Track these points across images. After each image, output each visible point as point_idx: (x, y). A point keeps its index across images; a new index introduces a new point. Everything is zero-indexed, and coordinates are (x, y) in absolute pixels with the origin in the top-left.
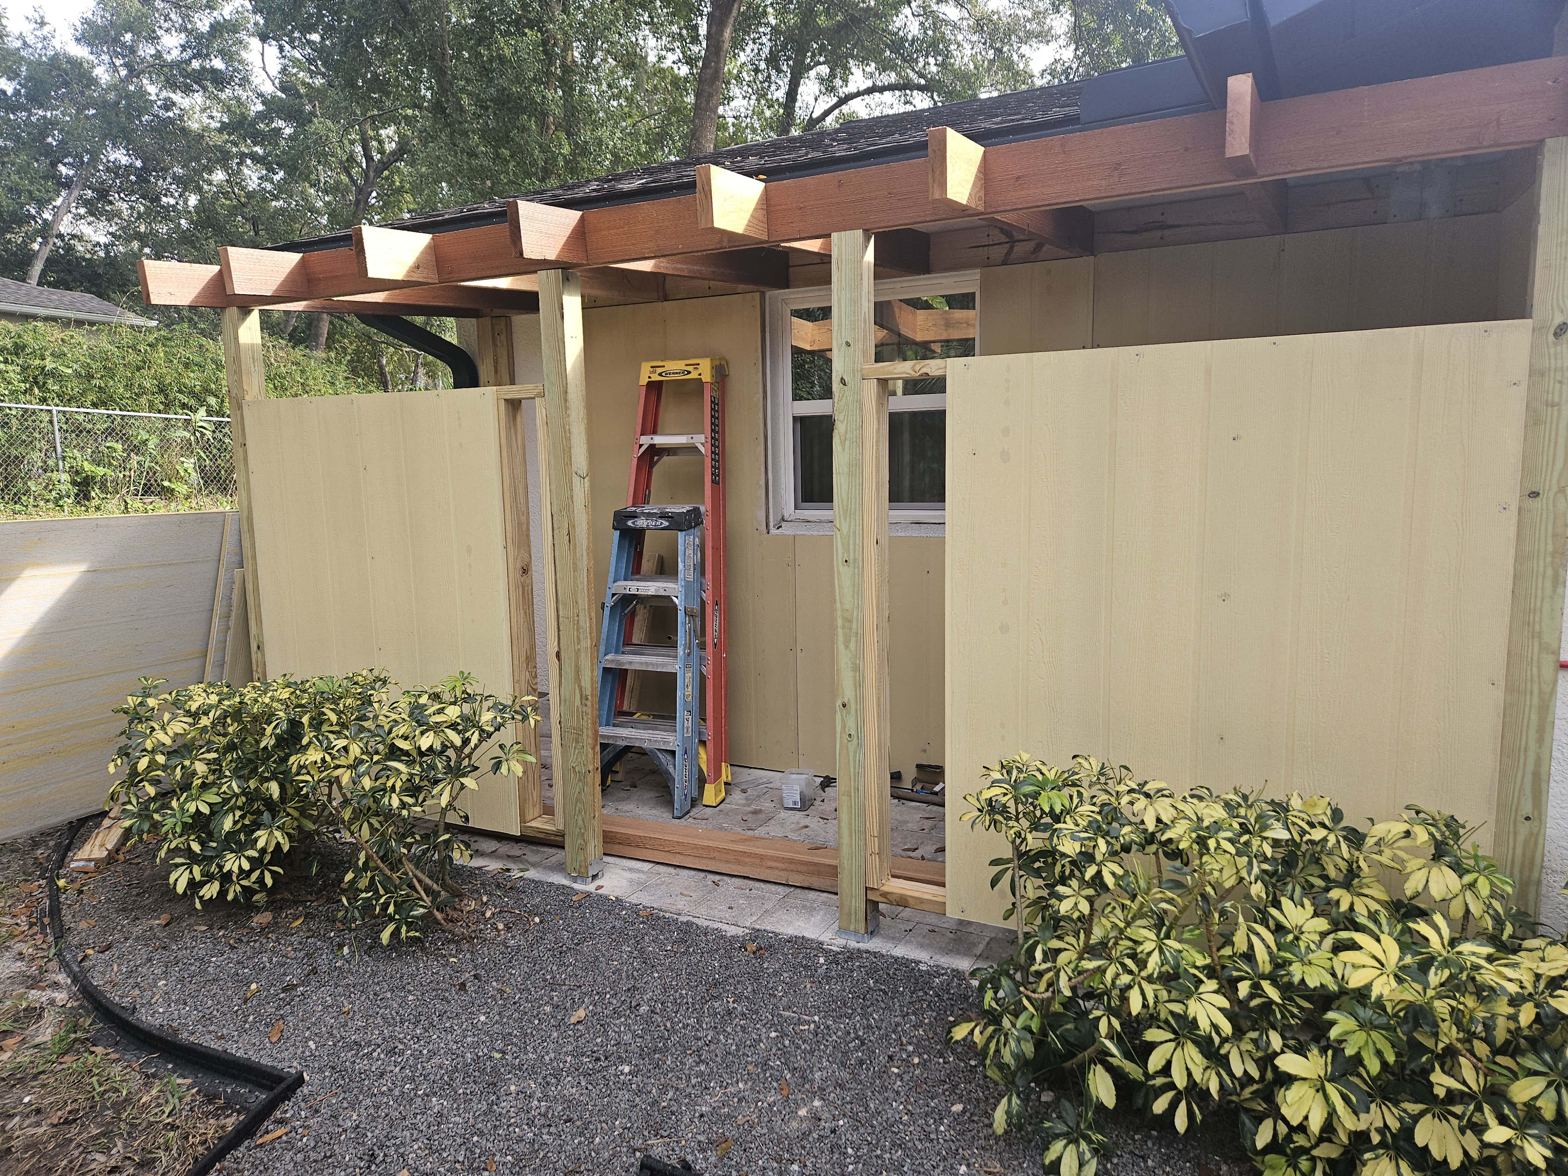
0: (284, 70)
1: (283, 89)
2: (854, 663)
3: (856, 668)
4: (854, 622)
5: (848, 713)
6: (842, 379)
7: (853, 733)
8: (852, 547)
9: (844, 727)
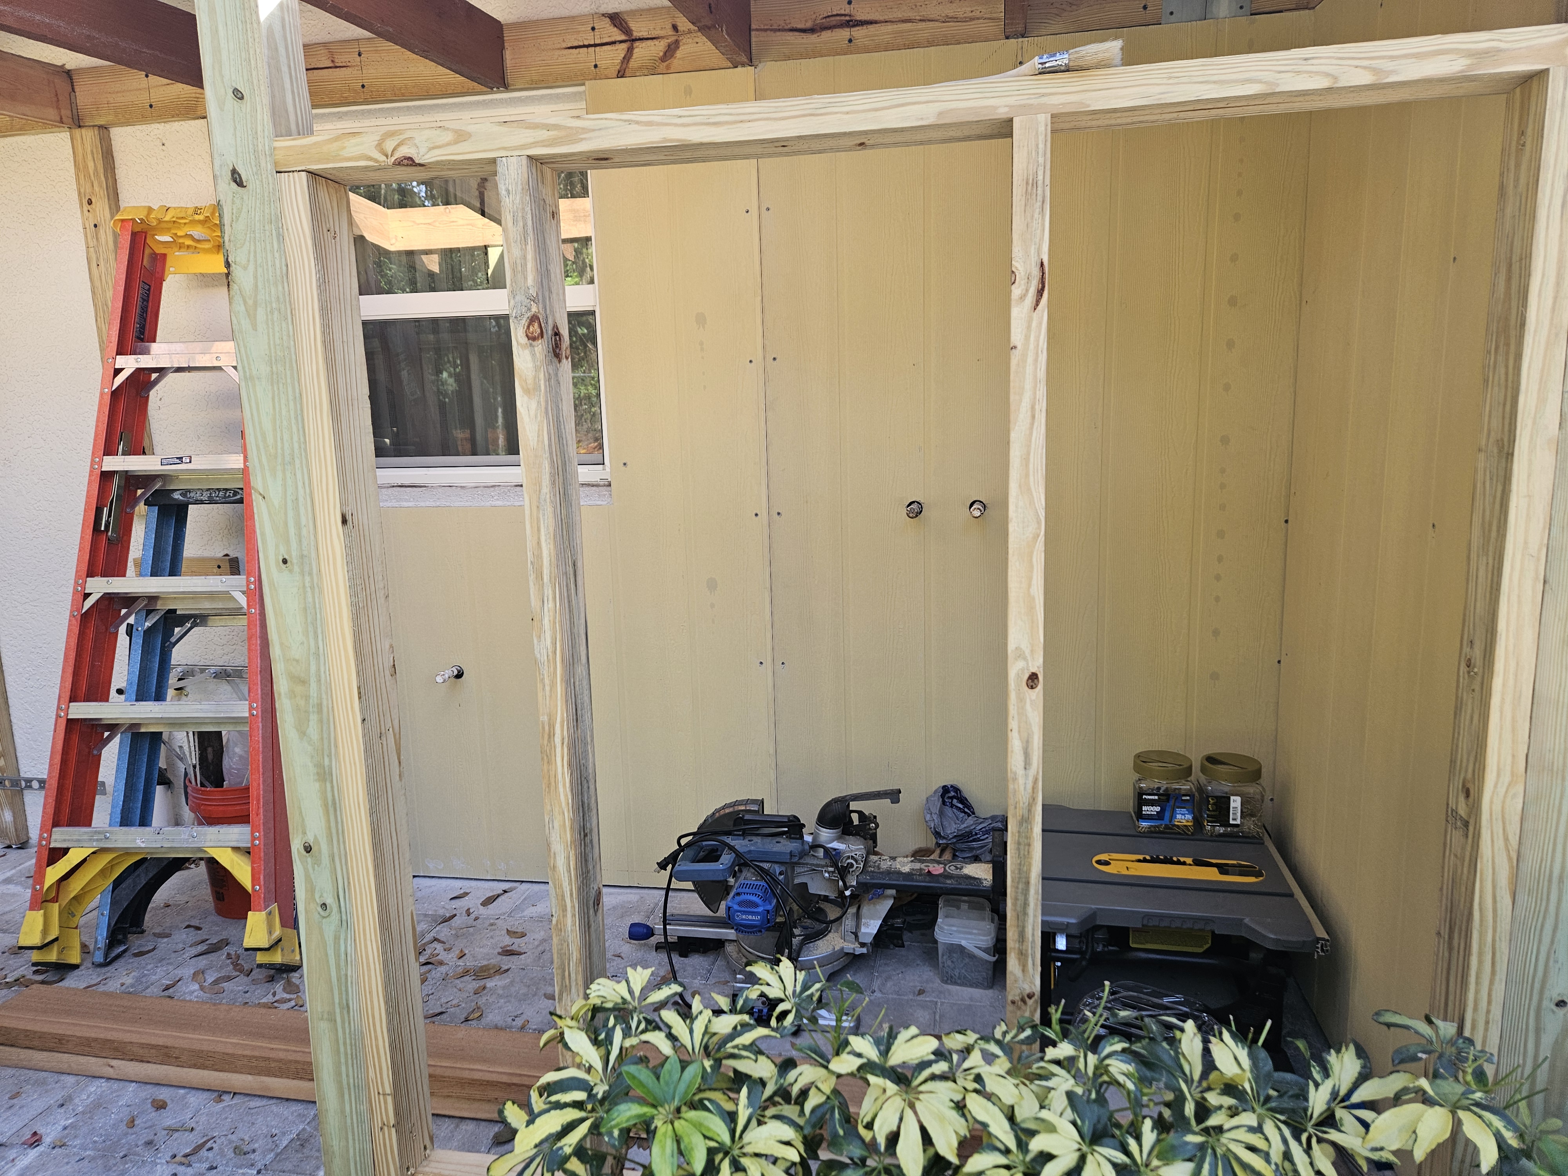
2: (319, 766)
3: (324, 775)
4: (313, 685)
5: (318, 862)
6: (234, 172)
7: (330, 901)
8: (292, 531)
9: (311, 890)
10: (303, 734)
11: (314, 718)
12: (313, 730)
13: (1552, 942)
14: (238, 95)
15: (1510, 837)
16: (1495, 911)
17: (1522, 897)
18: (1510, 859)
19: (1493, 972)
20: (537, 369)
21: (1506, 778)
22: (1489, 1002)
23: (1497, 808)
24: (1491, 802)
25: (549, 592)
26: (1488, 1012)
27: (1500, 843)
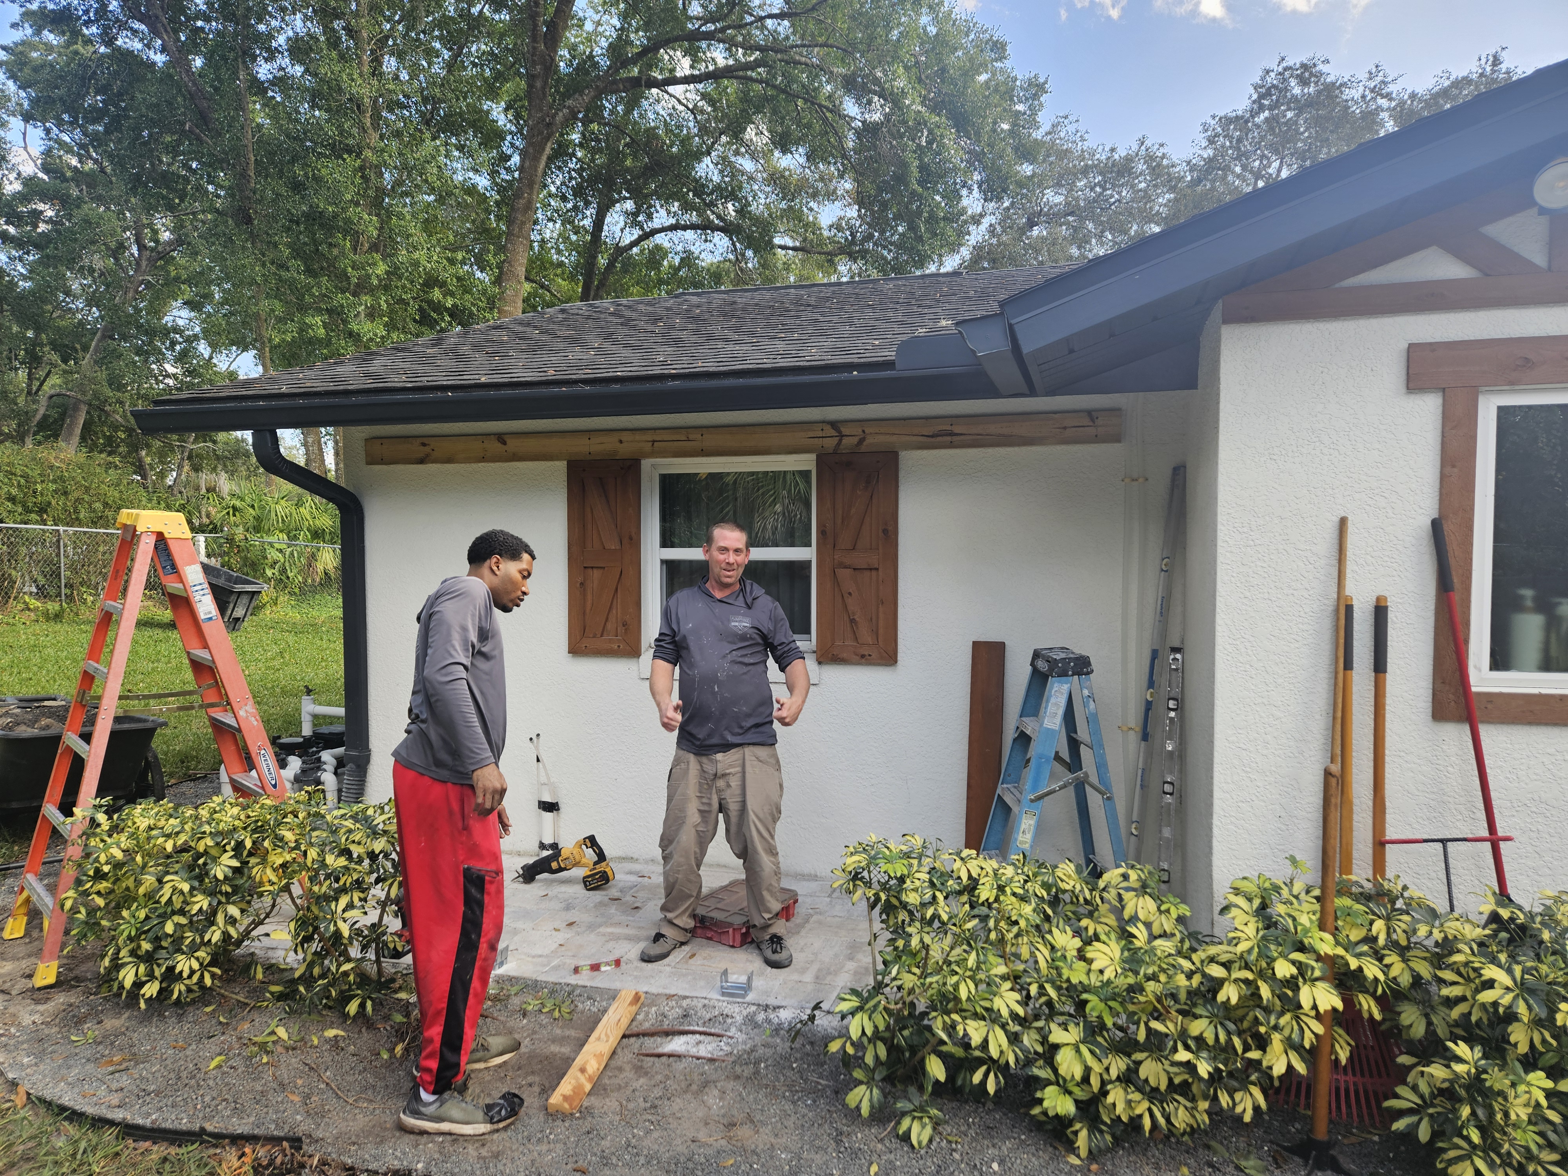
0: (48, 153)
1: (45, 168)
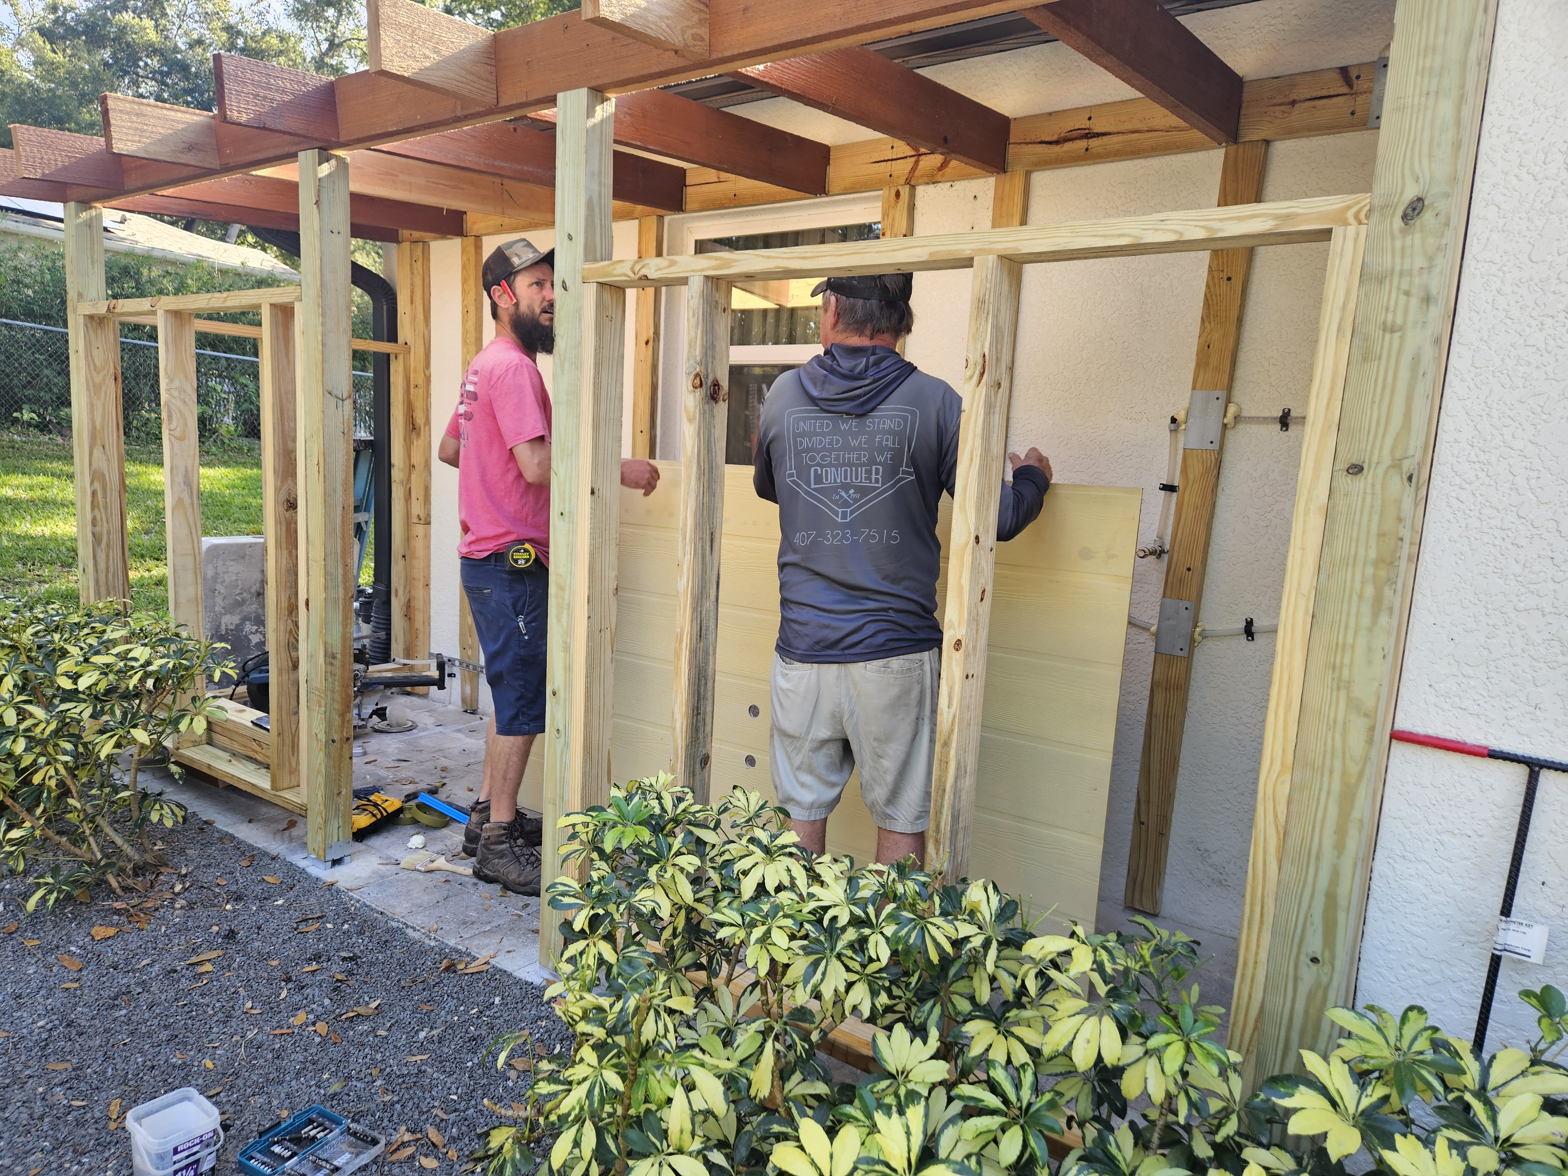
2: (565, 642)
3: (567, 648)
4: (567, 591)
5: (558, 703)
6: (564, 282)
7: (561, 728)
8: (567, 496)
9: (553, 719)
10: (559, 621)
11: (565, 612)
12: (564, 620)
13: (1309, 907)
14: (570, 237)
15: (1279, 815)
16: (1265, 872)
17: (1286, 865)
18: (1278, 832)
19: (1262, 922)
20: (696, 406)
21: (1277, 767)
22: (1258, 946)
23: (1270, 789)
24: (1265, 784)
25: (688, 548)
26: (1257, 954)
27: (1270, 817)
